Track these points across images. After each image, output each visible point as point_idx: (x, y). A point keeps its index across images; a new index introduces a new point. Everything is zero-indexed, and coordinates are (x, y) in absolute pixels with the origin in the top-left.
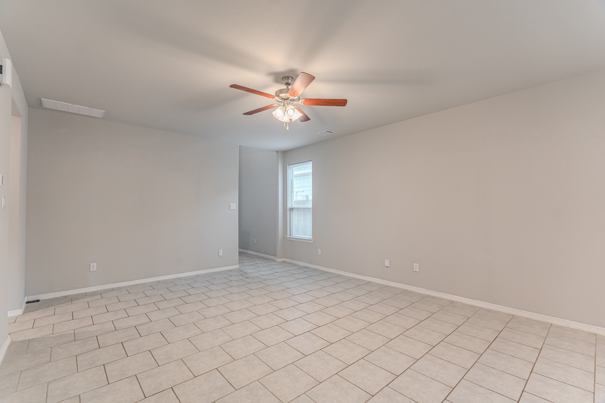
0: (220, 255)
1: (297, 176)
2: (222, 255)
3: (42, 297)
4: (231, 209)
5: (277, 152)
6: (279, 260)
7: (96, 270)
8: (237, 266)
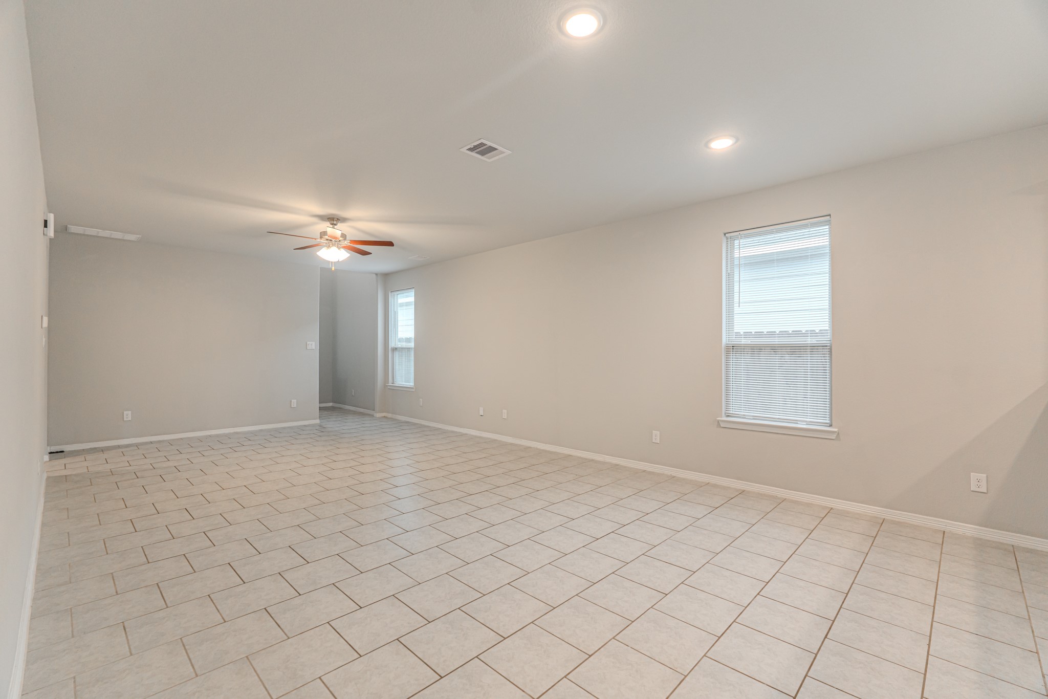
0: (292, 406)
1: (402, 305)
2: (295, 406)
3: (67, 448)
4: (308, 348)
5: (376, 274)
6: (378, 415)
7: (130, 419)
8: (318, 421)
